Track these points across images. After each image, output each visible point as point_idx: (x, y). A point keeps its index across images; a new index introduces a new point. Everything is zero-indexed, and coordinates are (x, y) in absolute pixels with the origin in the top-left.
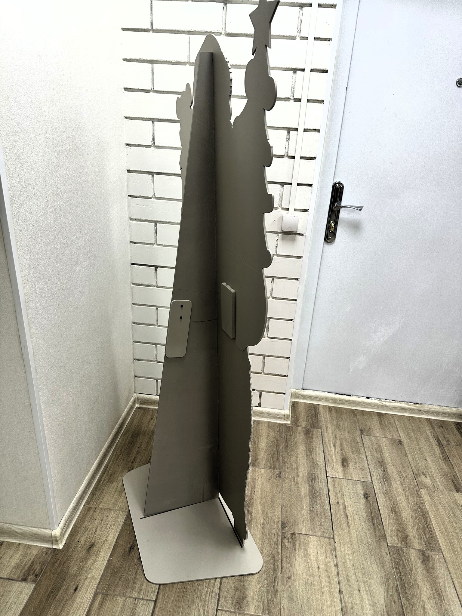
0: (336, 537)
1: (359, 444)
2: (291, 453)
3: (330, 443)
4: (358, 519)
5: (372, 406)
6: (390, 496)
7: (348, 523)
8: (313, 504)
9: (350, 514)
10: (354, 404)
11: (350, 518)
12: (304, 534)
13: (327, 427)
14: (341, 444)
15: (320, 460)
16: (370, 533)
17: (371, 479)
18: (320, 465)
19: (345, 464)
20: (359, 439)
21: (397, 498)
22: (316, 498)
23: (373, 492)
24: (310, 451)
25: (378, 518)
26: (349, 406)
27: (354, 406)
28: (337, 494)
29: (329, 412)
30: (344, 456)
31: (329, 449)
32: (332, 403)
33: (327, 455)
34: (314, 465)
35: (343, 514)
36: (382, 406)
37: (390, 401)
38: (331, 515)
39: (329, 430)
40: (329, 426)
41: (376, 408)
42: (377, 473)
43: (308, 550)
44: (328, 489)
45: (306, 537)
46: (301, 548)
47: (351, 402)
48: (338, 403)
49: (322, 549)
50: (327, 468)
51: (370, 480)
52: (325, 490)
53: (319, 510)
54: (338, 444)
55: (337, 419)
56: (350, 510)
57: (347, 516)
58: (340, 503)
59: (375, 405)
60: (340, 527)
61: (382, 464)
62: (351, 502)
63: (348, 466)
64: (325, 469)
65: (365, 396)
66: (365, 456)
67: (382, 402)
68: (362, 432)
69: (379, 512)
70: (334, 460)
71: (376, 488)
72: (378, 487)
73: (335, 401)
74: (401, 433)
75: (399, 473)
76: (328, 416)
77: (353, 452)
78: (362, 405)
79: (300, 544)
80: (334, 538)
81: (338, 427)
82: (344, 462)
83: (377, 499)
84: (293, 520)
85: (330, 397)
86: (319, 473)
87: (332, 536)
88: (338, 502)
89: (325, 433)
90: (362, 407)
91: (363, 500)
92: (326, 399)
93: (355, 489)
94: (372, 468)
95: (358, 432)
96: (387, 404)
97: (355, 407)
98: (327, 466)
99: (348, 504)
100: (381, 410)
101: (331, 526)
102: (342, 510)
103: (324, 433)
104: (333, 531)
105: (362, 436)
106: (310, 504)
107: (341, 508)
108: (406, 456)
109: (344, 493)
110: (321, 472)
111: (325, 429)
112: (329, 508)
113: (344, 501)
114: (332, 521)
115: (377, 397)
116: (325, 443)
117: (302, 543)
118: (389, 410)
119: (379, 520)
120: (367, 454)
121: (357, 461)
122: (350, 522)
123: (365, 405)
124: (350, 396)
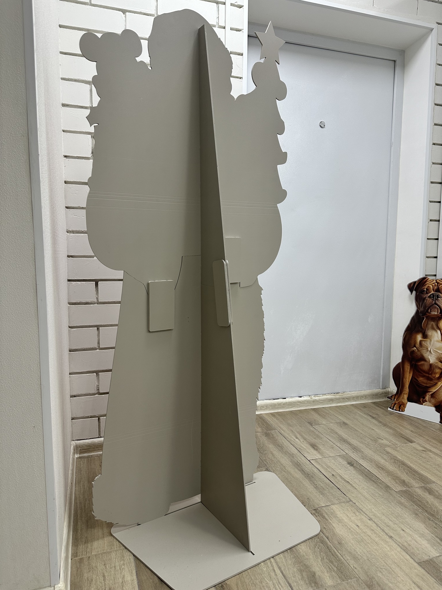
2: (265, 452)
3: (292, 437)
4: (358, 481)
5: (306, 404)
6: (369, 459)
7: (353, 487)
8: (314, 483)
9: (350, 480)
10: (290, 405)
11: (352, 483)
12: (325, 506)
13: (280, 427)
14: (301, 436)
15: (294, 451)
16: (376, 488)
18: (297, 454)
20: (312, 429)
21: (375, 459)
22: (313, 477)
23: (354, 460)
24: (280, 447)
25: (372, 476)
26: (287, 408)
27: (291, 408)
28: (327, 470)
29: (274, 417)
30: (311, 443)
32: (272, 409)
33: (296, 446)
34: (291, 456)
35: (343, 481)
36: (314, 401)
37: (318, 395)
38: (335, 485)
39: (284, 429)
42: (345, 447)
44: (317, 469)
45: (328, 508)
48: (278, 408)
49: (349, 512)
50: (304, 455)
51: (344, 453)
53: (322, 485)
54: (298, 436)
55: (284, 420)
56: (346, 477)
57: (348, 482)
58: (335, 475)
59: (308, 402)
60: (349, 491)
61: (345, 441)
63: (320, 449)
65: (297, 396)
66: (326, 438)
67: (313, 398)
68: (311, 424)
69: (370, 472)
70: (305, 448)
72: (354, 456)
73: (274, 406)
74: (340, 417)
75: (362, 442)
77: (315, 438)
78: (297, 405)
79: (327, 514)
80: (351, 501)
81: (289, 425)
82: (314, 446)
83: (360, 464)
85: (269, 404)
86: (300, 459)
91: (351, 468)
93: (338, 462)
94: (339, 445)
95: (308, 425)
96: (317, 398)
98: (302, 453)
99: (341, 474)
101: (341, 493)
103: (281, 432)
104: (347, 496)
105: (313, 426)
106: (311, 484)
107: (339, 478)
108: (357, 431)
109: (332, 467)
112: (329, 481)
113: (337, 472)
114: (339, 489)
115: (307, 395)
116: (287, 438)
118: (319, 404)
121: (323, 443)
123: (300, 404)
124: (285, 398)
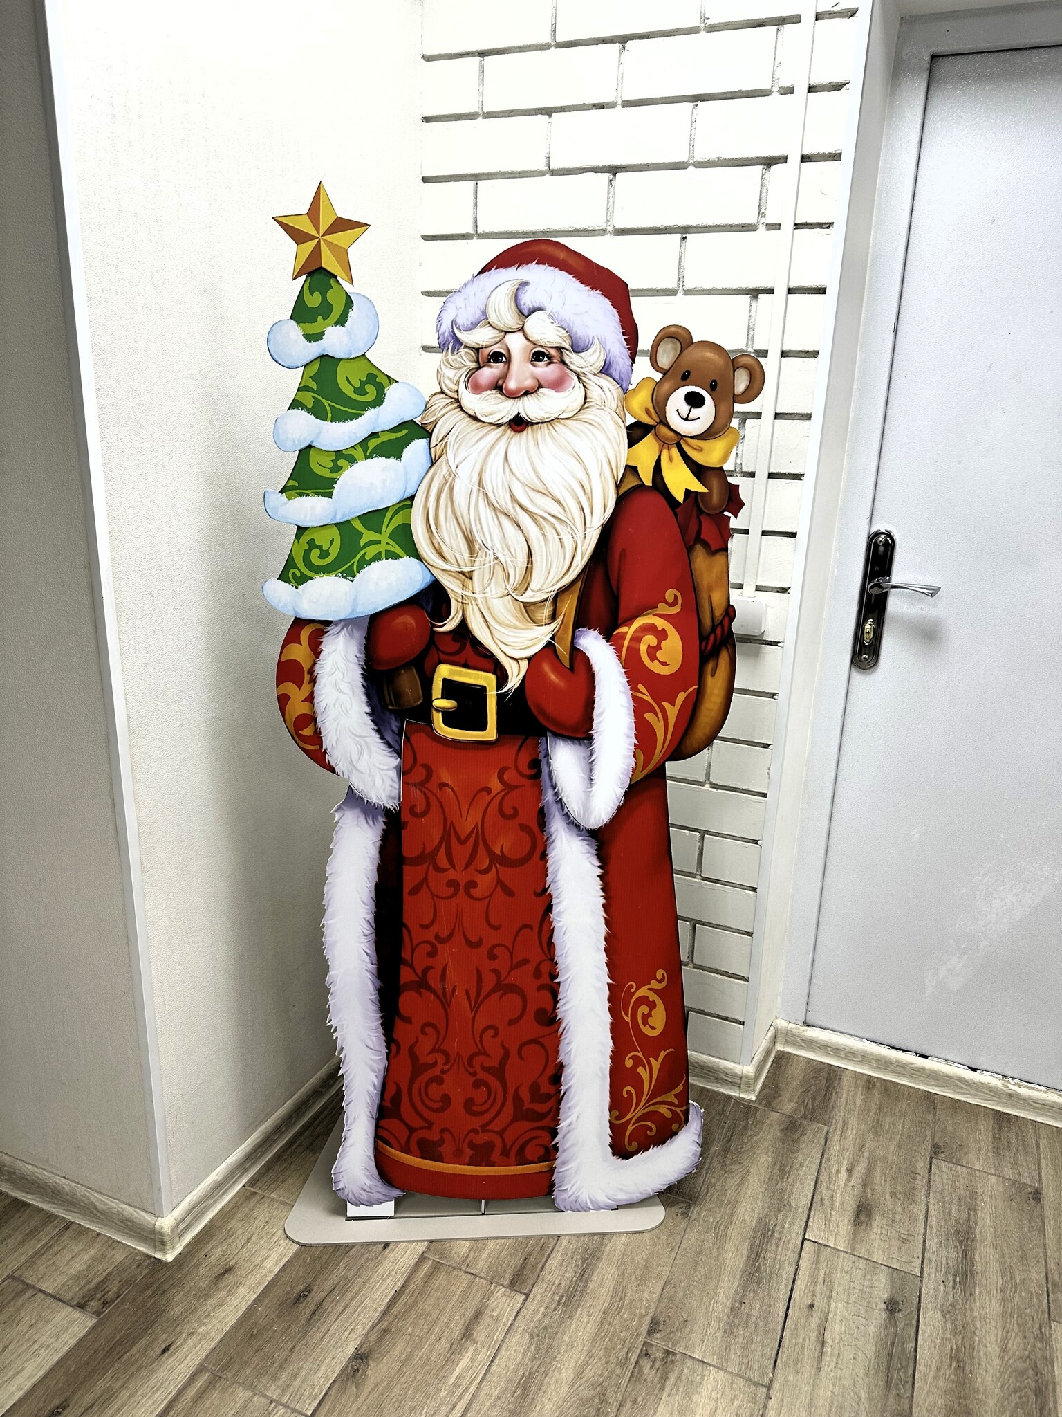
0: (776, 1386)
1: (919, 1177)
2: (732, 1167)
3: (839, 1163)
4: (851, 1356)
5: (984, 1093)
6: (959, 1323)
7: (820, 1361)
8: (744, 1295)
9: (833, 1341)
10: (934, 1079)
11: (829, 1350)
12: (698, 1360)
13: (845, 1123)
14: (870, 1170)
15: (801, 1198)
16: (869, 1399)
17: (922, 1268)
18: (797, 1208)
19: (863, 1218)
20: (921, 1166)
21: (977, 1332)
22: (759, 1281)
23: (915, 1302)
24: (782, 1170)
25: (905, 1367)
26: (923, 1082)
27: (933, 1085)
28: (815, 1284)
29: (865, 1091)
30: (867, 1199)
31: (833, 1176)
32: (878, 1068)
33: (823, 1190)
34: (779, 1203)
35: (814, 1335)
36: (1010, 1095)
37: (1033, 1085)
38: (783, 1331)
39: (849, 1131)
40: (853, 1122)
41: (995, 1099)
42: (941, 1257)
43: (695, 1398)
44: (797, 1269)
45: (699, 1367)
46: (678, 1389)
47: (927, 1072)
48: (896, 1073)
49: (730, 1404)
50: (811, 1219)
51: (917, 1272)
52: (788, 1270)
53: (755, 1312)
54: (860, 1169)
55: (880, 1109)
56: (836, 1329)
57: (823, 1343)
58: (816, 1308)
59: (990, 1091)
60: (796, 1365)
61: (964, 1239)
62: (845, 1313)
63: (869, 1225)
64: (805, 1219)
65: (966, 1063)
66: (924, 1210)
67: (1009, 1085)
68: (936, 1150)
69: (913, 1354)
70: (837, 1204)
71: (927, 1294)
72: (933, 1291)
73: (885, 1064)
74: (1047, 1172)
75: (1005, 1270)
76: (859, 1097)
77: (893, 1194)
78: (957, 1085)
79: (679, 1378)
80: (769, 1387)
81: (876, 1129)
82: (863, 1213)
83: (918, 1321)
84: (682, 1319)
85: (872, 1054)
86: (787, 1226)
87: (766, 1382)
88: (811, 1306)
89: (837, 1138)
90: (955, 1092)
91: (879, 1316)
92: (863, 1056)
93: (867, 1283)
94: (933, 1242)
95: (926, 1149)
96: (1024, 1091)
97: (937, 1088)
98: (812, 1213)
99: (836, 1314)
100: (1008, 1105)
101: (773, 1356)
102: (814, 1326)
103: (834, 1136)
104: (774, 1371)
105: (934, 1161)
106: (736, 1293)
107: (815, 1320)
108: (1043, 1231)
109: (836, 1287)
110: (792, 1224)
111: (839, 1127)
112: (782, 1314)
113: (829, 1307)
114: (779, 1346)
115: (999, 1071)
116: (828, 1159)
117: (684, 1378)
118: (1028, 1110)
119: (906, 1372)
120: (931, 1206)
121: (898, 1217)
122: (826, 1359)
123: (963, 1086)
124: (926, 1057)
